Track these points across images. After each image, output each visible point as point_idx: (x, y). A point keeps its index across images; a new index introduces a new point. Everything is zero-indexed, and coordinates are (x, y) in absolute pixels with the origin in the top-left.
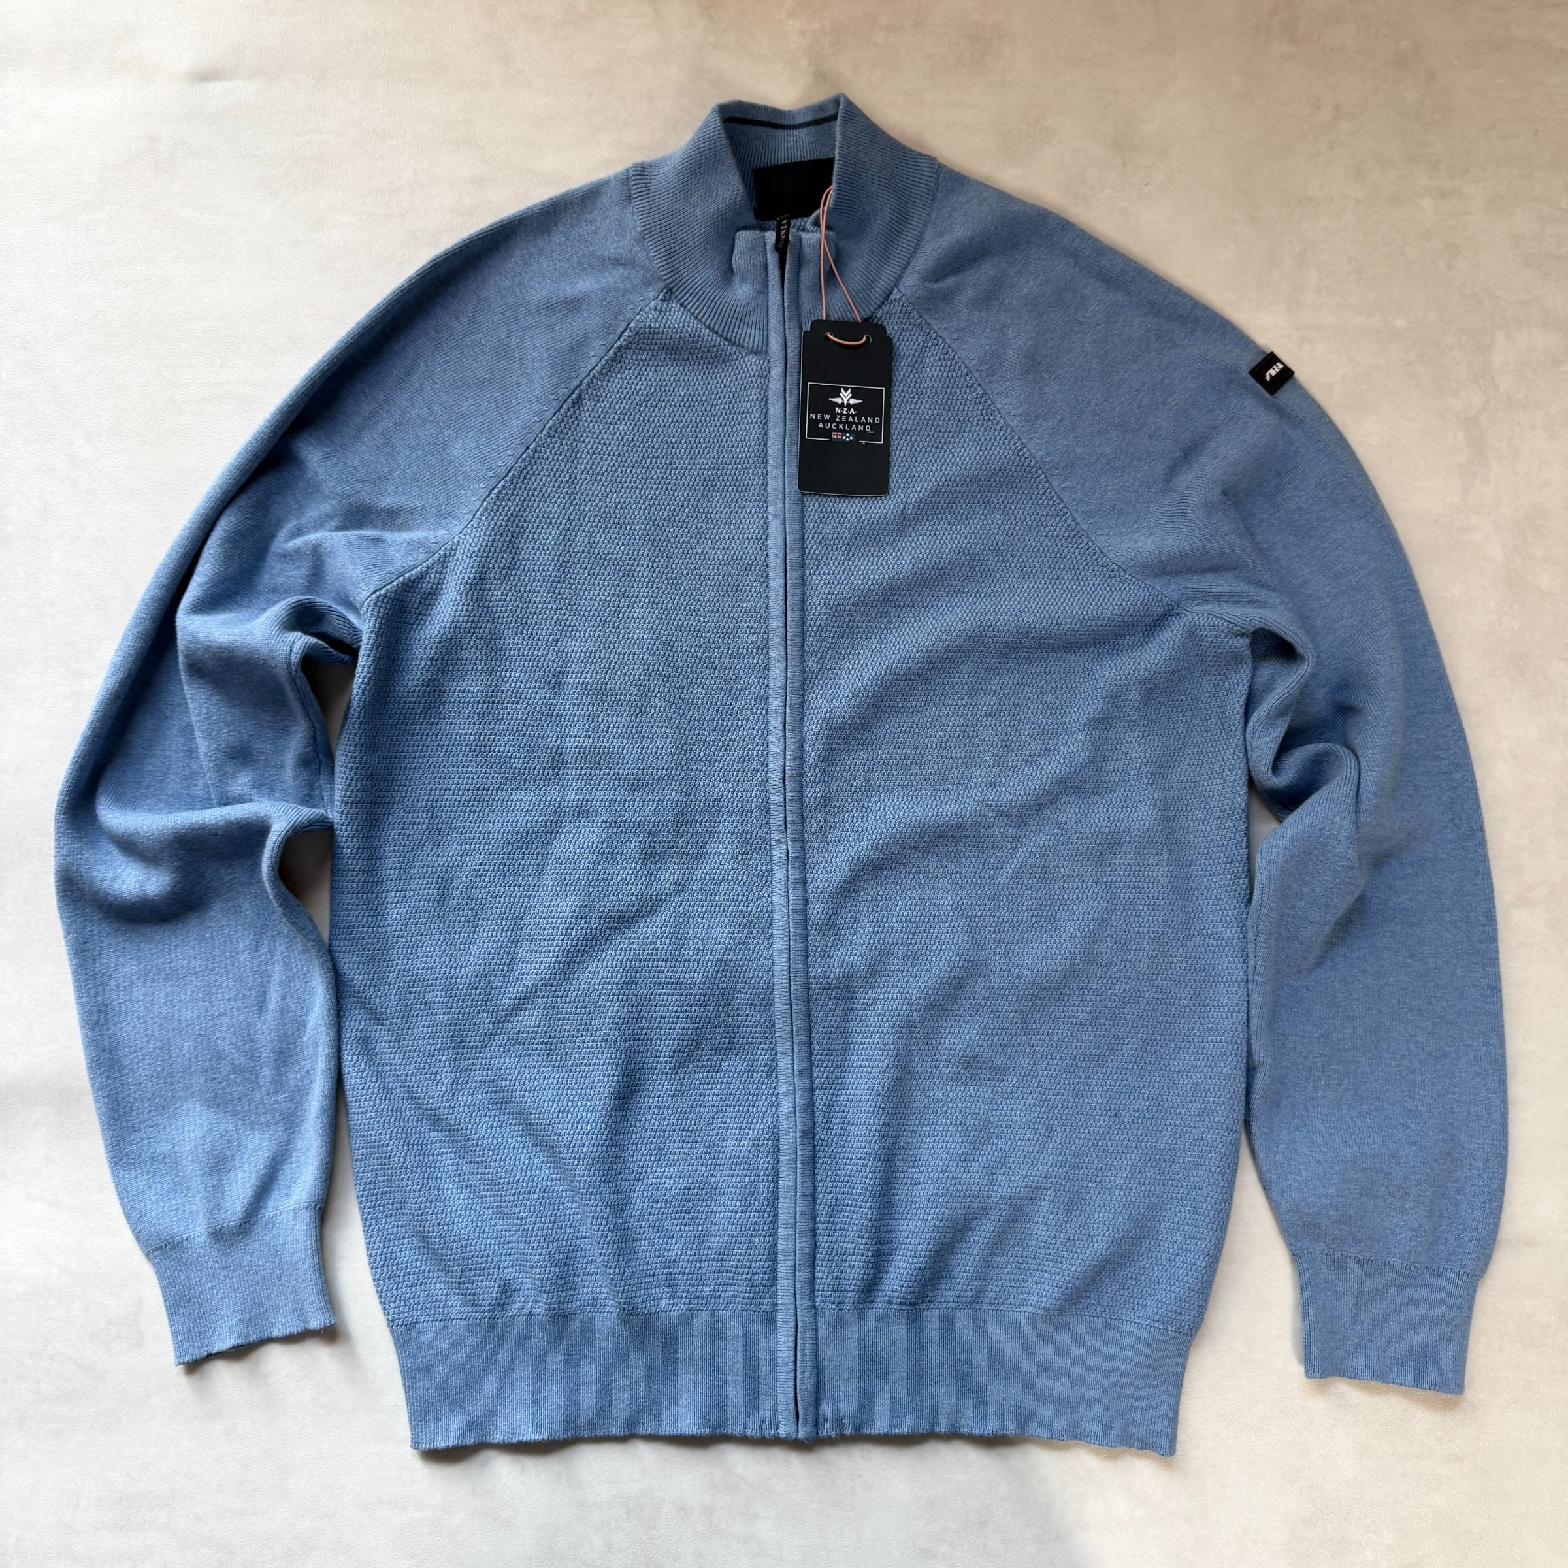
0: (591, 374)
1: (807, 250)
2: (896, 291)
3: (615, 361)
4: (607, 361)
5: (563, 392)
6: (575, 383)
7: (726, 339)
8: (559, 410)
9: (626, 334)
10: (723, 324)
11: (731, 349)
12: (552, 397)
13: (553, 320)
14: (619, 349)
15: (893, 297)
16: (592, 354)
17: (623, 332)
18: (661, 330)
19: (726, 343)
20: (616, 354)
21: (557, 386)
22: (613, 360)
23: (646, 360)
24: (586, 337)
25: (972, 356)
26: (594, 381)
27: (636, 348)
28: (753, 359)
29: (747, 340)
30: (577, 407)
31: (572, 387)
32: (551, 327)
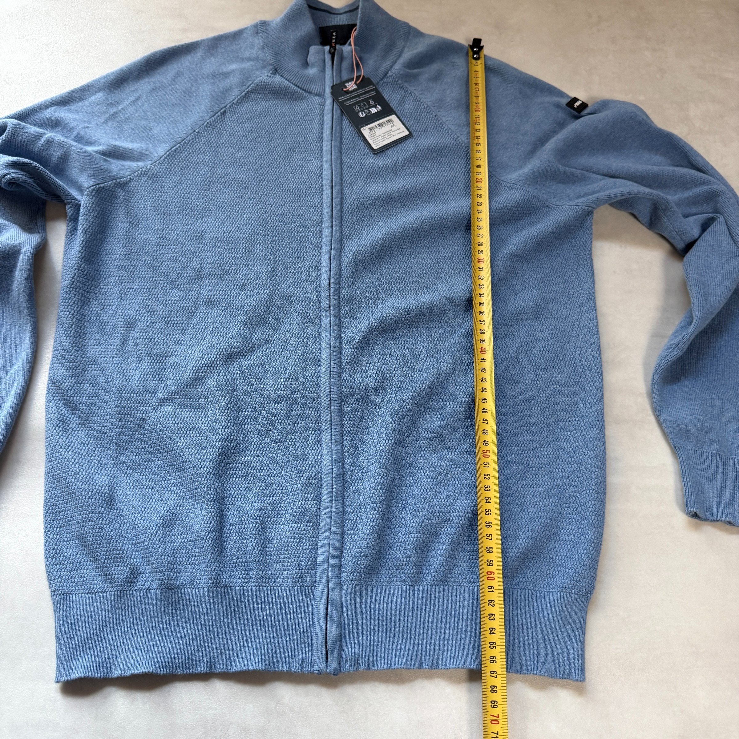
0: (232, 103)
1: (345, 54)
2: (390, 72)
3: (245, 98)
4: (241, 97)
5: (216, 109)
6: (224, 105)
7: (303, 90)
8: (213, 116)
9: (252, 86)
10: (302, 83)
11: (305, 94)
12: (211, 110)
13: (215, 81)
14: (248, 92)
15: (388, 75)
16: (234, 94)
17: (250, 85)
18: (269, 83)
19: (303, 92)
20: (246, 94)
21: (214, 106)
22: (244, 97)
23: (261, 98)
24: (231, 87)
25: (429, 100)
26: (233, 105)
27: (256, 92)
28: (317, 98)
29: (314, 89)
30: (223, 116)
31: (221, 107)
32: (214, 83)
